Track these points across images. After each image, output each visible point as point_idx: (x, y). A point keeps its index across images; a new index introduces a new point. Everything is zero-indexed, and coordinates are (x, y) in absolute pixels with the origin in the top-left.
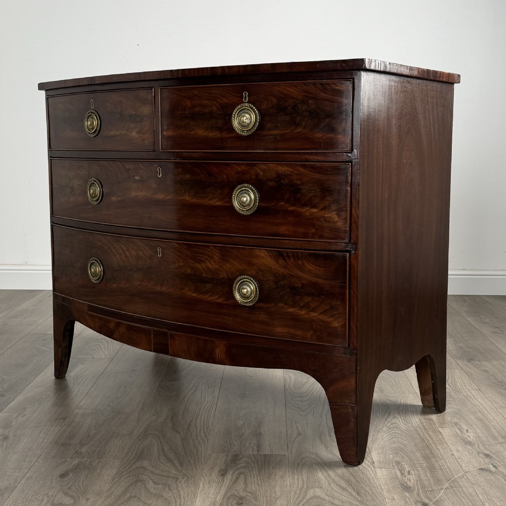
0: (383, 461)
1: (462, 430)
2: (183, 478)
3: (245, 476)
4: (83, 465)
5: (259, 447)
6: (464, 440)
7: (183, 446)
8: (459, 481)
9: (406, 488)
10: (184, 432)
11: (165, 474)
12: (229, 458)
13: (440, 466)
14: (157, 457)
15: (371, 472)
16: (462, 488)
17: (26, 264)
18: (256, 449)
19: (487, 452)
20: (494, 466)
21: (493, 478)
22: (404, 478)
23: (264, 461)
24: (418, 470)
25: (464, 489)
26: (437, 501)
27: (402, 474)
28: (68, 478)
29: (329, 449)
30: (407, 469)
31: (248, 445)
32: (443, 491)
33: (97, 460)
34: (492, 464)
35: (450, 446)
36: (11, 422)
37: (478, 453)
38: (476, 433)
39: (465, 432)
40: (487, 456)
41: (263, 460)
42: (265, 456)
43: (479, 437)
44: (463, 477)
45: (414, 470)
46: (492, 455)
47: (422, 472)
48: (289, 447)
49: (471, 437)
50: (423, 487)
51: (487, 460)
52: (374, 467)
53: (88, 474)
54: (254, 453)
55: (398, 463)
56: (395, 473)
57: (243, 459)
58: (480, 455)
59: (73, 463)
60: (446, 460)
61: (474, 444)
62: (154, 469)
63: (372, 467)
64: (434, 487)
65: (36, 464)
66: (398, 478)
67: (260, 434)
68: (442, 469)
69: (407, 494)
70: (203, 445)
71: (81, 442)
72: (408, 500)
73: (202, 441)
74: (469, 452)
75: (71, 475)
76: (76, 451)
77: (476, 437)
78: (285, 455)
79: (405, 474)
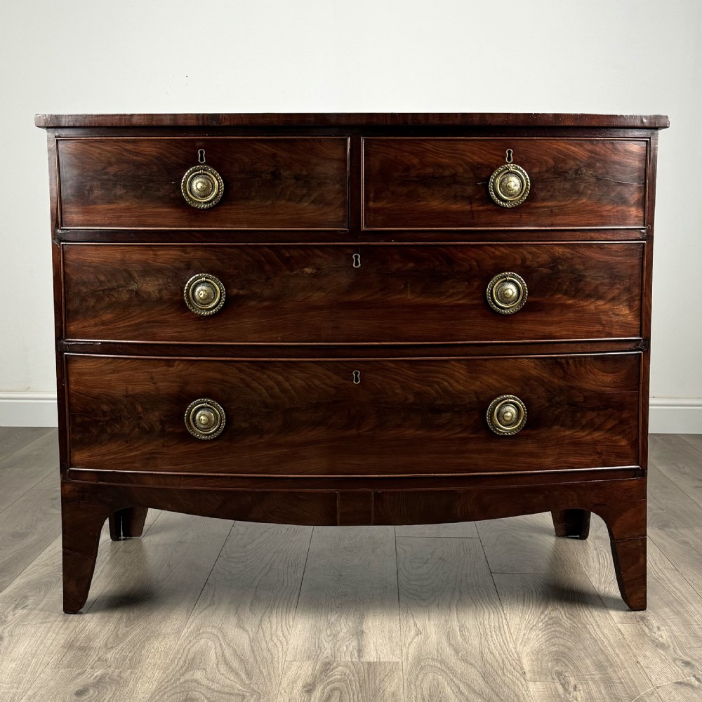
0: (538, 672)
1: (651, 627)
2: (252, 695)
3: (341, 693)
4: (109, 678)
5: (360, 651)
6: (653, 641)
7: (253, 650)
8: (646, 699)
10: (254, 630)
11: (226, 690)
12: (317, 667)
13: (620, 679)
14: (215, 666)
15: (521, 687)
17: (28, 390)
18: (356, 654)
19: (688, 659)
20: (698, 679)
21: (695, 695)
22: (568, 696)
23: (368, 671)
24: (588, 684)
27: (566, 690)
28: (87, 697)
29: (460, 654)
30: (572, 683)
31: (345, 648)
33: (129, 671)
34: (694, 676)
35: (634, 650)
36: (6, 617)
37: (674, 660)
38: (671, 631)
39: (655, 630)
40: (687, 664)
41: (366, 671)
42: (369, 664)
43: (675, 637)
44: (652, 694)
45: (582, 683)
46: (694, 663)
47: (593, 688)
48: (404, 651)
49: (664, 637)
51: (687, 670)
52: (525, 680)
53: (116, 689)
54: (354, 660)
55: (559, 674)
56: (556, 688)
57: (338, 669)
58: (678, 663)
59: (95, 674)
60: (629, 670)
61: (669, 646)
62: (211, 683)
63: (523, 680)
65: (42, 676)
66: (559, 696)
67: (362, 632)
68: (622, 683)
70: (280, 649)
71: (106, 645)
73: (279, 644)
74: (661, 659)
75: (91, 692)
76: (100, 658)
77: (670, 637)
78: (398, 663)
79: (570, 689)
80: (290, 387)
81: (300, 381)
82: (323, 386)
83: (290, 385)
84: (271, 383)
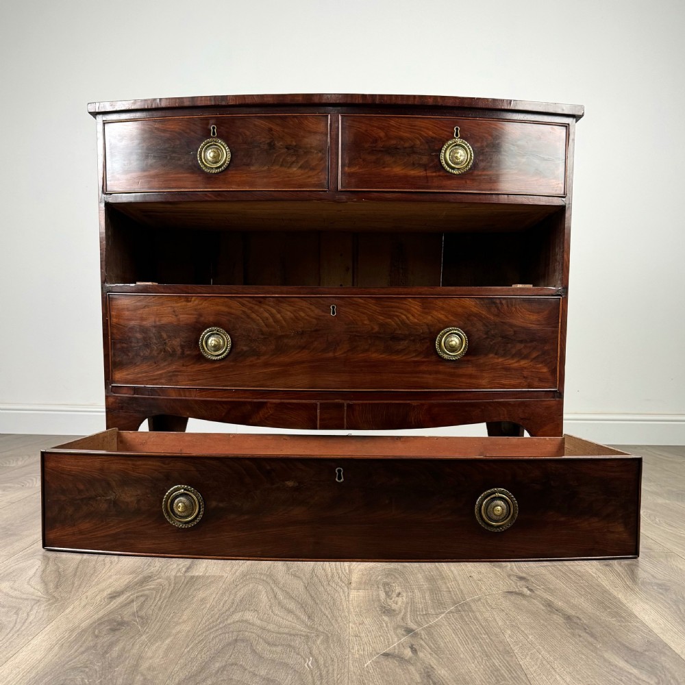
8: (472, 605)
9: (387, 611)
16: (473, 612)
19: (524, 575)
20: (531, 590)
21: (525, 602)
24: (413, 592)
25: (478, 614)
26: (431, 627)
30: (397, 591)
32: (443, 615)
34: (527, 587)
37: (510, 575)
40: (521, 578)
47: (418, 595)
50: (414, 611)
51: (521, 583)
56: (378, 595)
58: (512, 578)
64: (431, 611)
66: (379, 600)
68: (450, 592)
69: (386, 618)
72: (385, 625)
74: (496, 575)
80: (281, 318)
81: (289, 313)
82: (306, 317)
83: (281, 316)
84: (266, 315)
